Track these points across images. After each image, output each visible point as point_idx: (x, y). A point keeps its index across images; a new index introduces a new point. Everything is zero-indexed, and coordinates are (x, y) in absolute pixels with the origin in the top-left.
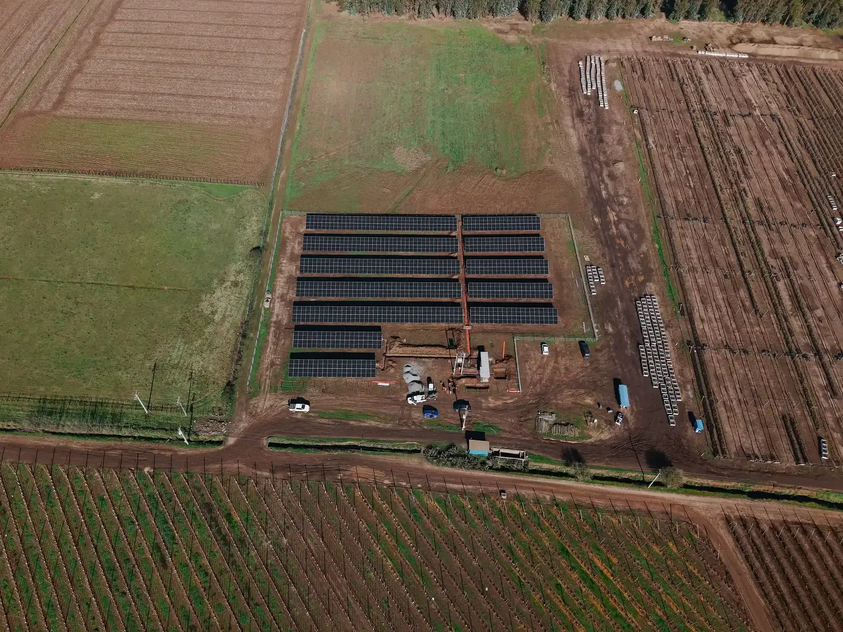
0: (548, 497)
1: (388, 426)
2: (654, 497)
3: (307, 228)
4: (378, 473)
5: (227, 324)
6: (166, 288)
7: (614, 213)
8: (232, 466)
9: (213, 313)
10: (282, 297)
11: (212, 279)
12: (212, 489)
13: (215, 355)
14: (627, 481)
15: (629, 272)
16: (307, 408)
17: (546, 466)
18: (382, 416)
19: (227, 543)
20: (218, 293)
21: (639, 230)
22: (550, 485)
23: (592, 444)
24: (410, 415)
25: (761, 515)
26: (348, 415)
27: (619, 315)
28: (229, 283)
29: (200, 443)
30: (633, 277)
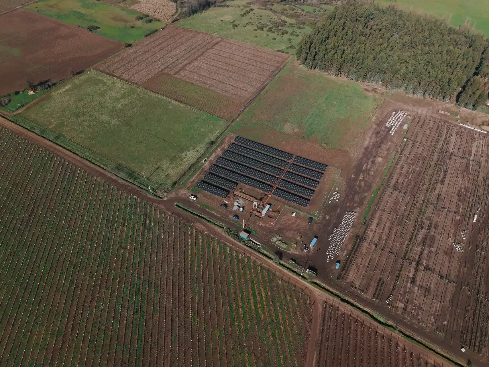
0: (259, 263)
1: (218, 216)
2: (300, 282)
3: (234, 141)
4: (206, 229)
5: (187, 163)
6: (175, 144)
7: (363, 176)
8: (161, 206)
9: (185, 158)
10: (211, 161)
11: (191, 147)
12: (150, 211)
13: (177, 171)
14: (294, 271)
15: (352, 200)
16: (195, 199)
17: (266, 253)
18: (219, 212)
19: (145, 227)
20: (190, 152)
21: (369, 187)
22: (264, 260)
23: (289, 254)
24: (228, 215)
25: (342, 309)
26: (207, 207)
27: (335, 215)
28: (196, 150)
29: (156, 196)
30: (352, 203)
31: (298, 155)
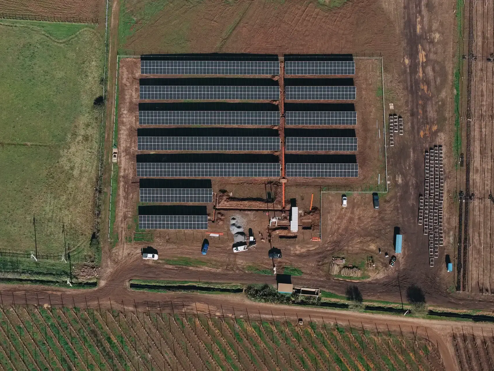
0: (332, 323)
1: (219, 271)
2: (406, 322)
3: (142, 73)
4: (212, 308)
5: (85, 180)
6: (29, 144)
7: (424, 53)
8: (106, 303)
9: (72, 168)
10: (127, 151)
11: (66, 134)
12: (95, 321)
13: (79, 209)
14: (390, 310)
15: (426, 121)
16: (156, 257)
17: (333, 300)
18: (214, 263)
19: (111, 358)
20: (73, 149)
21: (443, 74)
22: (335, 314)
23: (370, 283)
24: (235, 261)
26: (188, 262)
27: (410, 168)
28: (80, 138)
29: (80, 285)
30: (428, 127)
31: (287, 52)
